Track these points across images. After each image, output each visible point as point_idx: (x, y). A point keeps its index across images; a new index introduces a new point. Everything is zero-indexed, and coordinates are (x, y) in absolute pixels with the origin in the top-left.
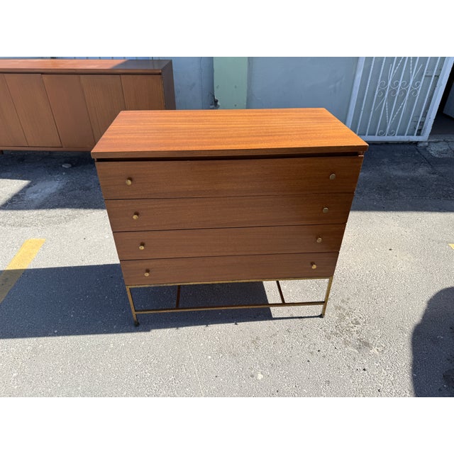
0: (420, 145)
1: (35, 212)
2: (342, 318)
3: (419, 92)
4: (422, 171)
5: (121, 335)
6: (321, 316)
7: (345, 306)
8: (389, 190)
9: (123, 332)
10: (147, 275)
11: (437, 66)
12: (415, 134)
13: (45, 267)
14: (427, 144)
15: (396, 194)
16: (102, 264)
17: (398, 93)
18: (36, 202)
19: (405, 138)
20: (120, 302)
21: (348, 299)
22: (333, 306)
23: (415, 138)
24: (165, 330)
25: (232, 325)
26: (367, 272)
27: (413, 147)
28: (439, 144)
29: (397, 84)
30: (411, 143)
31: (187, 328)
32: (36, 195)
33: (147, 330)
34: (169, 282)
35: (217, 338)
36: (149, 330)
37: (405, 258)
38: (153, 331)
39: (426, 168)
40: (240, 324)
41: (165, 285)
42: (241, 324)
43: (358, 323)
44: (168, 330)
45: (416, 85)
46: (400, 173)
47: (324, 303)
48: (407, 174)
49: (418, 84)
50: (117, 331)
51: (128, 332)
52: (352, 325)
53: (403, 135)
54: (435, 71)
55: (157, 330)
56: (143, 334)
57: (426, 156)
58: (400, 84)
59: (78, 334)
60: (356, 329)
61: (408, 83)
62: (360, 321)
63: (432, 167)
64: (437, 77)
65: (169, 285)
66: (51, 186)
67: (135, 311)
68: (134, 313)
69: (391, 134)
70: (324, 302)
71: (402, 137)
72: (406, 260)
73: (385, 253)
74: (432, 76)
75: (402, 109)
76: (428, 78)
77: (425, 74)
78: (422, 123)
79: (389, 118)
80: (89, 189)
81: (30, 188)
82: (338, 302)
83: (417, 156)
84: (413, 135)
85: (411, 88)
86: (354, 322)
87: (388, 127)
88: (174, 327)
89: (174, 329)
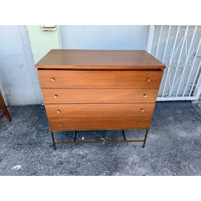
0: (193, 102)
3: (192, 68)
10: (60, 125)
12: (190, 95)
17: (177, 69)
19: (183, 98)
23: (189, 98)
29: (177, 62)
41: (69, 130)
45: (190, 63)
49: (192, 63)
53: (181, 96)
58: (178, 63)
65: (71, 130)
70: (144, 140)
75: (180, 79)
79: (171, 85)
84: (188, 96)
85: (187, 65)
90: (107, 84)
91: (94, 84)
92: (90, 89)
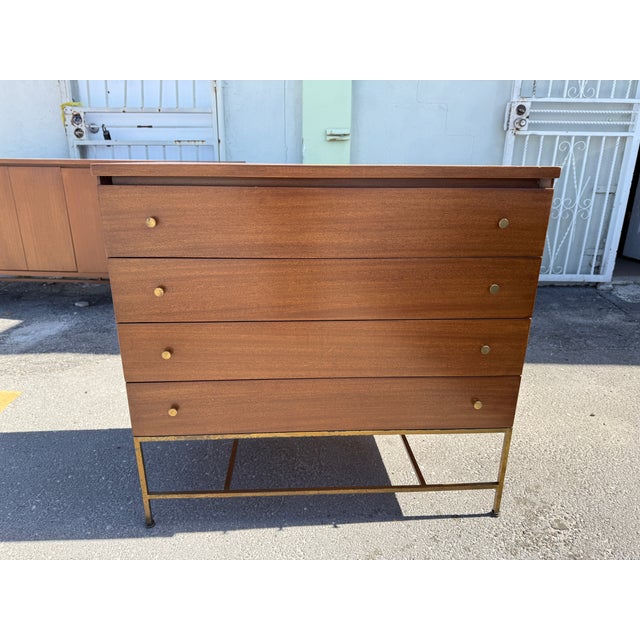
0: (601, 287)
1: (17, 357)
2: (531, 518)
3: (590, 213)
4: (612, 318)
5: (117, 542)
6: (494, 514)
7: (534, 499)
8: (569, 339)
9: (121, 537)
10: (173, 413)
11: (610, 180)
12: (592, 272)
13: (9, 431)
14: (611, 286)
15: (581, 343)
16: (106, 428)
17: (560, 214)
18: (23, 346)
19: (578, 278)
20: (126, 486)
21: (537, 487)
22: (512, 498)
23: (592, 278)
24: (201, 534)
25: (328, 528)
26: (561, 447)
27: (591, 290)
28: (629, 287)
30: (587, 285)
31: (242, 531)
32: (24, 337)
33: (168, 533)
34: (213, 431)
35: (298, 550)
36: (171, 535)
37: (620, 428)
38: (179, 536)
39: (617, 315)
40: (342, 527)
41: (205, 437)
42: (345, 528)
43: (563, 527)
44: (207, 534)
45: (584, 204)
46: (581, 320)
47: (497, 485)
48: (591, 321)
49: (588, 203)
50: (112, 536)
51: (131, 536)
52: (553, 531)
53: (575, 273)
54: (609, 186)
55: (187, 535)
56: (159, 540)
57: (614, 301)
58: (562, 203)
59: (36, 539)
60: (561, 537)
61: (574, 201)
62: (567, 524)
63: (626, 313)
64: (613, 194)
65: (212, 438)
66: (52, 327)
67: (149, 493)
68: (146, 497)
69: (556, 271)
70: (497, 483)
71: (574, 276)
72: (623, 431)
73: (584, 421)
74: (605, 193)
75: (568, 235)
76: (599, 196)
77: (595, 189)
78: (600, 258)
79: (552, 248)
80: (108, 331)
81: (20, 329)
82: (520, 491)
83: (600, 300)
84: (589, 273)
85: (579, 209)
86: (556, 525)
87: (552, 262)
88: (219, 530)
89: (218, 533)
90: (351, 241)
91: (303, 242)
92: (287, 262)
